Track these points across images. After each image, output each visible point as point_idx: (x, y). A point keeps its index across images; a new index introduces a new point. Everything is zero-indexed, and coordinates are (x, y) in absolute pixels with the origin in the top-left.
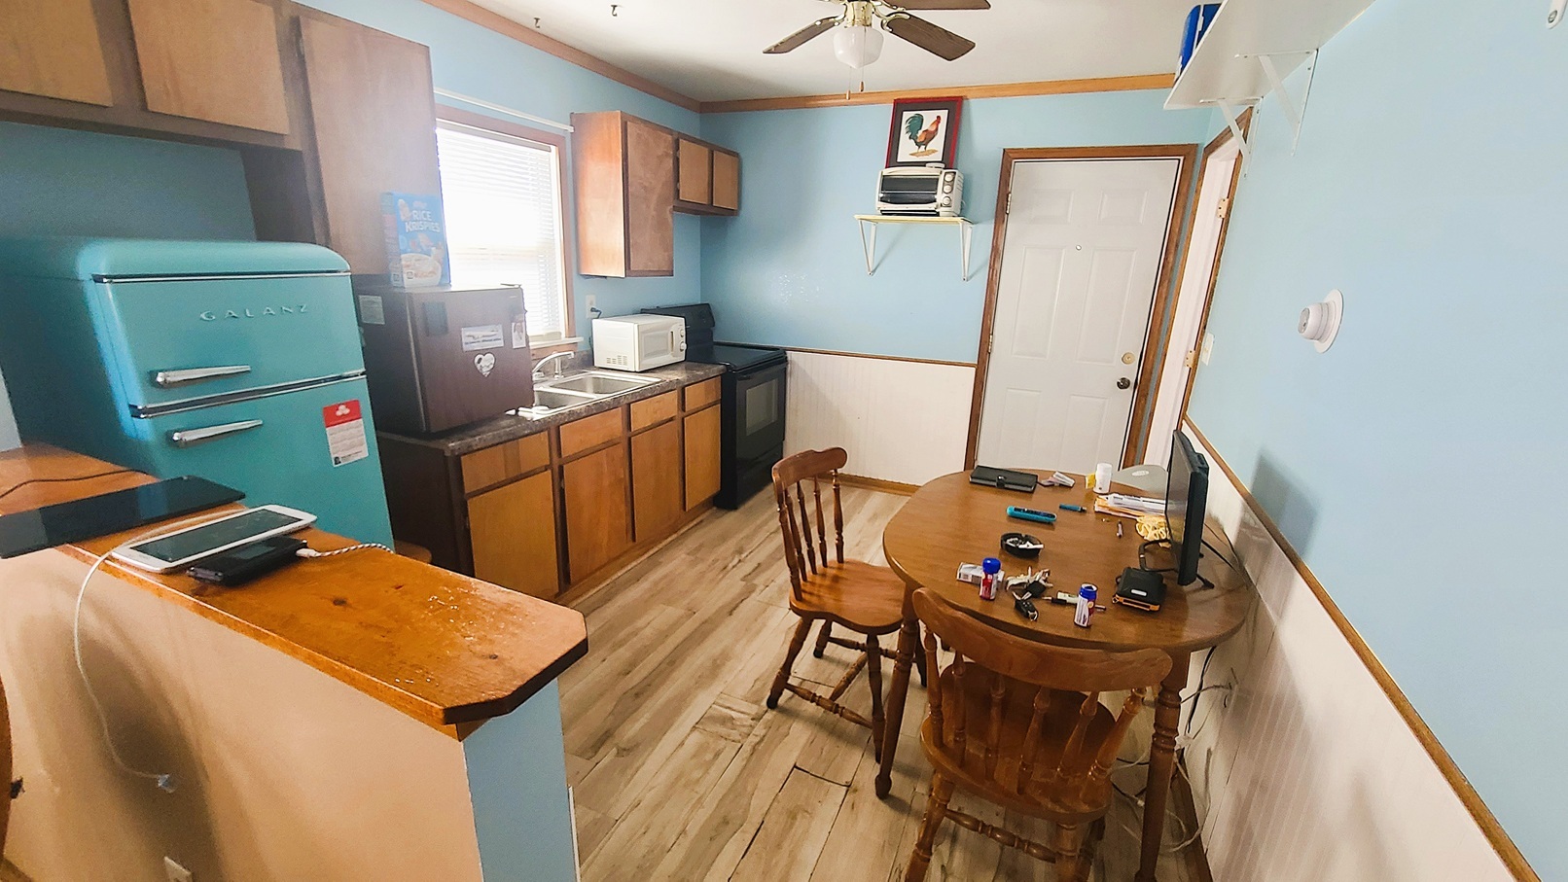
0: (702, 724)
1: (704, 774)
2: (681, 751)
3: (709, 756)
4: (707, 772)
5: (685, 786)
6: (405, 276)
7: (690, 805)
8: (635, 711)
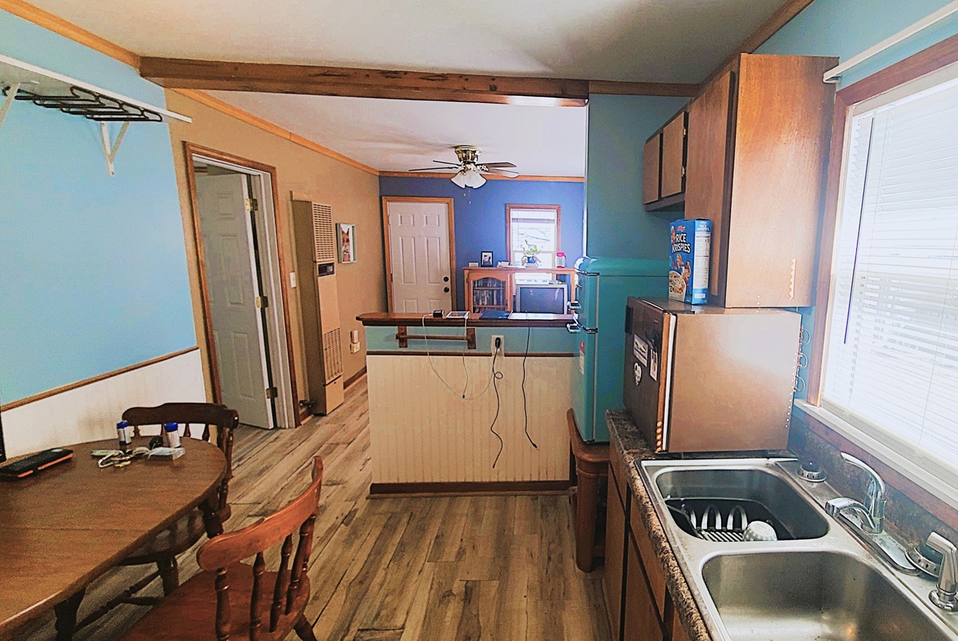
0: (398, 634)
1: (384, 602)
2: (406, 608)
3: (384, 612)
4: (382, 602)
5: (394, 590)
7: (387, 581)
8: (460, 625)
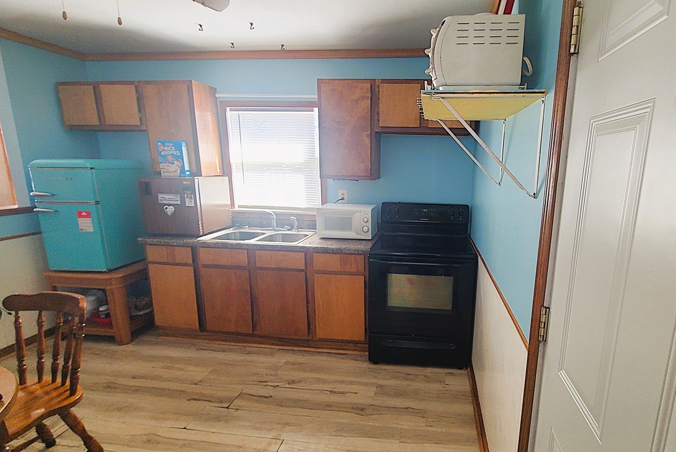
6: (162, 172)
